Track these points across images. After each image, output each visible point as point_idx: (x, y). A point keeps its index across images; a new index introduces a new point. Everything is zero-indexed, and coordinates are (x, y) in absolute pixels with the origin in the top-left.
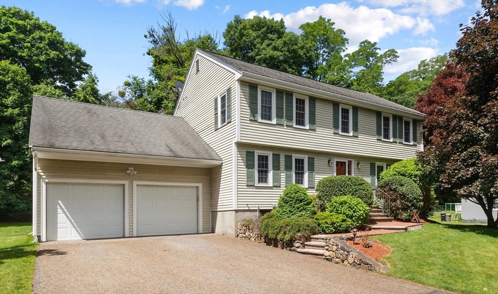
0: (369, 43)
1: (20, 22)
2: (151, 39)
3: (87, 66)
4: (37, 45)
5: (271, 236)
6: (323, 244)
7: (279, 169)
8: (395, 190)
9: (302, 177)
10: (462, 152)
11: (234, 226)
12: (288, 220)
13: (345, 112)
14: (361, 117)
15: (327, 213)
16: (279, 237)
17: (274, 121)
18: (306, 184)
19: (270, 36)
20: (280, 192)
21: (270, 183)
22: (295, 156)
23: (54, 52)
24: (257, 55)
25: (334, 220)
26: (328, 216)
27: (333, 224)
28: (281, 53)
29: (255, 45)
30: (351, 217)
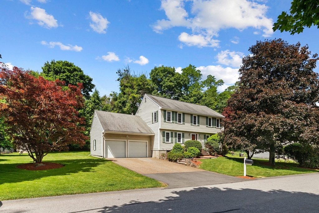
0: (211, 76)
1: (69, 68)
2: (119, 74)
3: (94, 85)
4: (75, 77)
5: (171, 158)
6: (185, 161)
7: (173, 137)
8: (210, 145)
9: (180, 140)
10: (229, 134)
11: (159, 155)
12: (175, 154)
13: (195, 117)
14: (201, 119)
15: (187, 152)
16: (173, 159)
17: (171, 122)
18: (181, 142)
19: (169, 75)
20: (173, 145)
21: (170, 142)
22: (178, 133)
23: (82, 81)
24: (164, 84)
25: (189, 154)
26: (187, 153)
27: (188, 156)
28: (173, 83)
29: (163, 80)
30: (194, 154)
